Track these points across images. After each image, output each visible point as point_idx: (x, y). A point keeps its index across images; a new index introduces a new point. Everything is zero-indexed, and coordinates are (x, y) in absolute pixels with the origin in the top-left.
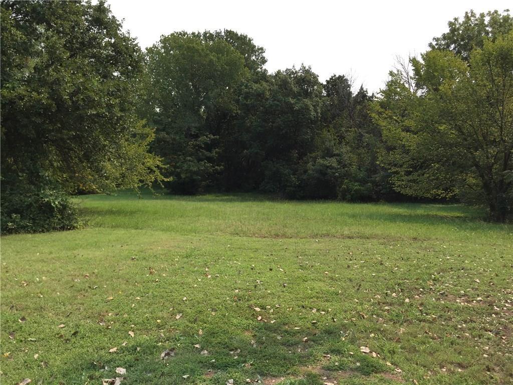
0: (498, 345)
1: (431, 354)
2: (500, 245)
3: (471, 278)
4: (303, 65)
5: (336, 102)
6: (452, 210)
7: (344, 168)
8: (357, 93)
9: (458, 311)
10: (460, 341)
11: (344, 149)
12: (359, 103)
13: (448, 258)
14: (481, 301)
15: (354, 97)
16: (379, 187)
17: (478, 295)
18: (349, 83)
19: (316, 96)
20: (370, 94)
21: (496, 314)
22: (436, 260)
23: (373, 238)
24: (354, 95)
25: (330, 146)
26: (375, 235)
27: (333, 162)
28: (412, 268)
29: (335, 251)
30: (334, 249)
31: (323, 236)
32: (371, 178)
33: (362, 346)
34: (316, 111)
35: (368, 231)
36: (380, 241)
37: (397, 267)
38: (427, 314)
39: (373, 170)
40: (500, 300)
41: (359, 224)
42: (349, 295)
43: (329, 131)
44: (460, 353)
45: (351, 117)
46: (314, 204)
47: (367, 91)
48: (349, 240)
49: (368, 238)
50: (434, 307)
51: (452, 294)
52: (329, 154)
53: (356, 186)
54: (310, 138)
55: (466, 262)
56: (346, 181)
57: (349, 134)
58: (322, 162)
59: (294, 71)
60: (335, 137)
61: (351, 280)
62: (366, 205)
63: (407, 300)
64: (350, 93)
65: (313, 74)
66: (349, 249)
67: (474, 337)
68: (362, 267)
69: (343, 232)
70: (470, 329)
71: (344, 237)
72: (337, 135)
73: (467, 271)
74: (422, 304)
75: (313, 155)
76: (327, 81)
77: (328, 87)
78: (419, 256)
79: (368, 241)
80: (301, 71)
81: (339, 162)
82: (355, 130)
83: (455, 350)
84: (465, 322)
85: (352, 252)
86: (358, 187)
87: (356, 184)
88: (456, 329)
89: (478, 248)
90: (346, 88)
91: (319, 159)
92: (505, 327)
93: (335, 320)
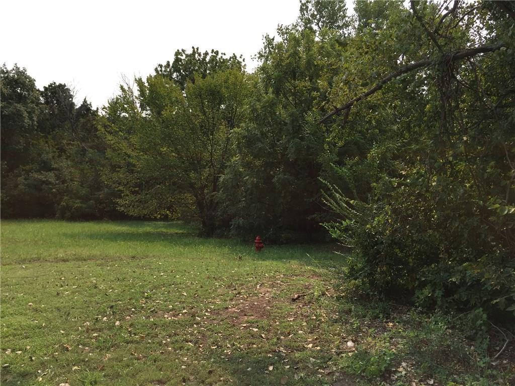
0: (195, 354)
1: (133, 376)
2: (207, 258)
3: (179, 292)
4: (16, 64)
5: (56, 111)
6: (171, 226)
7: (63, 184)
8: (80, 105)
9: (165, 326)
10: (163, 357)
11: (64, 163)
12: (83, 116)
13: (162, 274)
14: (186, 313)
15: (77, 109)
16: (102, 205)
17: (184, 308)
18: (72, 93)
19: (32, 102)
20: (94, 108)
21: (197, 324)
22: (151, 278)
23: (90, 259)
24: (77, 107)
25: (47, 159)
26: (93, 256)
27: (51, 176)
28: (127, 288)
29: (44, 278)
30: (44, 275)
31: (32, 260)
32: (94, 195)
33: (61, 383)
34: (31, 118)
35: (85, 252)
36: (97, 262)
37: (112, 288)
38: (135, 334)
39: (97, 186)
40: (201, 310)
41: (77, 245)
42: (54, 327)
43: (47, 142)
44: (161, 370)
45: (73, 130)
46: (27, 223)
47: (90, 105)
48: (63, 263)
49: (85, 260)
50: (143, 326)
51: (161, 310)
52: (46, 167)
53: (77, 204)
54: (23, 149)
55: (177, 276)
56: (65, 198)
57: (71, 147)
58: (36, 176)
59: (5, 70)
60: (55, 150)
61: (58, 309)
62: (88, 223)
63: (117, 323)
64: (73, 104)
65: (29, 78)
66: (62, 274)
67: (175, 351)
68: (73, 293)
69: (57, 255)
70: (173, 343)
71: (57, 260)
72: (57, 147)
73: (177, 286)
74: (131, 325)
75: (28, 167)
76: (44, 87)
77: (46, 95)
78: (135, 275)
79: (84, 263)
80: (14, 72)
81: (58, 177)
82: (78, 144)
83: (157, 367)
84: (170, 336)
85: (65, 277)
86: (79, 205)
87: (78, 201)
88: (160, 345)
89: (189, 262)
90: (68, 98)
91: (32, 173)
92: (204, 336)
93: (33, 358)
